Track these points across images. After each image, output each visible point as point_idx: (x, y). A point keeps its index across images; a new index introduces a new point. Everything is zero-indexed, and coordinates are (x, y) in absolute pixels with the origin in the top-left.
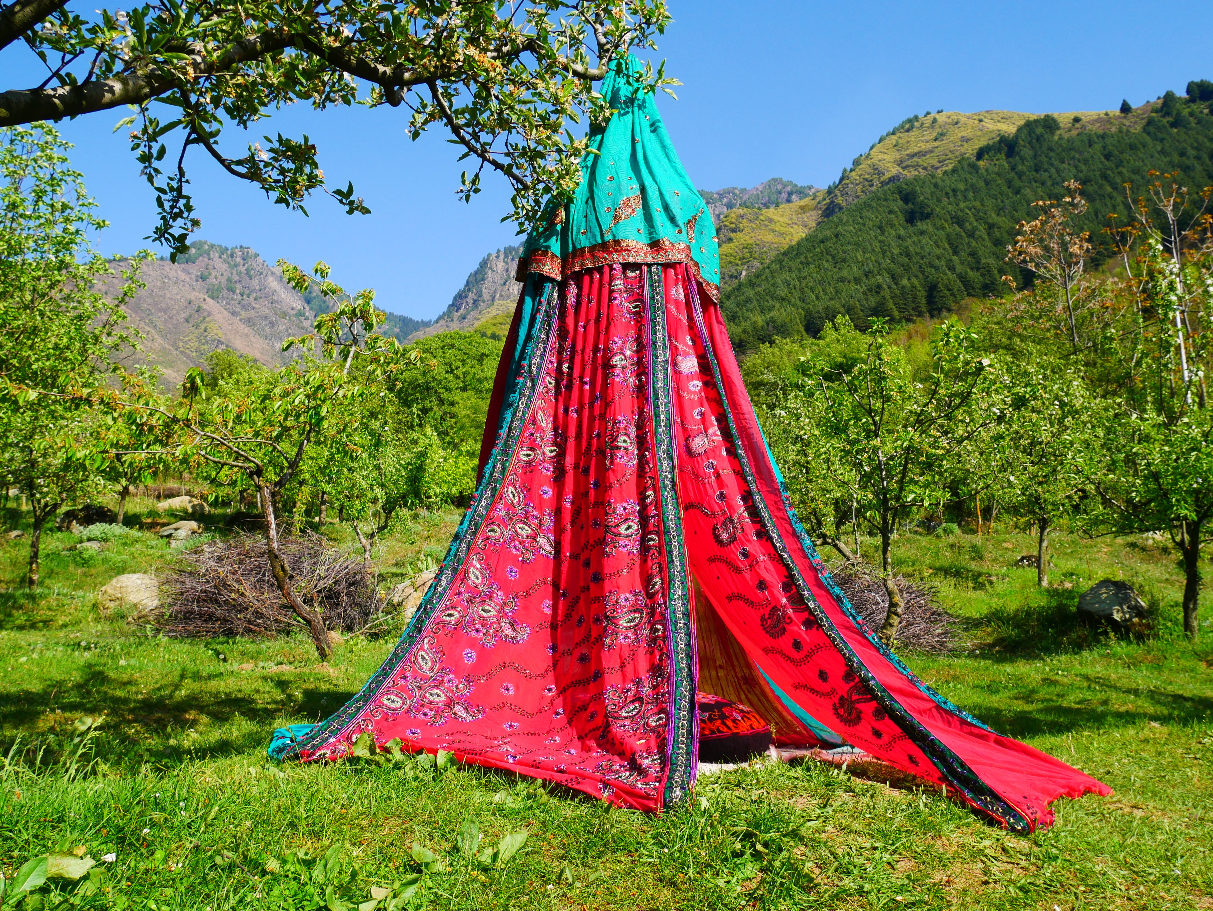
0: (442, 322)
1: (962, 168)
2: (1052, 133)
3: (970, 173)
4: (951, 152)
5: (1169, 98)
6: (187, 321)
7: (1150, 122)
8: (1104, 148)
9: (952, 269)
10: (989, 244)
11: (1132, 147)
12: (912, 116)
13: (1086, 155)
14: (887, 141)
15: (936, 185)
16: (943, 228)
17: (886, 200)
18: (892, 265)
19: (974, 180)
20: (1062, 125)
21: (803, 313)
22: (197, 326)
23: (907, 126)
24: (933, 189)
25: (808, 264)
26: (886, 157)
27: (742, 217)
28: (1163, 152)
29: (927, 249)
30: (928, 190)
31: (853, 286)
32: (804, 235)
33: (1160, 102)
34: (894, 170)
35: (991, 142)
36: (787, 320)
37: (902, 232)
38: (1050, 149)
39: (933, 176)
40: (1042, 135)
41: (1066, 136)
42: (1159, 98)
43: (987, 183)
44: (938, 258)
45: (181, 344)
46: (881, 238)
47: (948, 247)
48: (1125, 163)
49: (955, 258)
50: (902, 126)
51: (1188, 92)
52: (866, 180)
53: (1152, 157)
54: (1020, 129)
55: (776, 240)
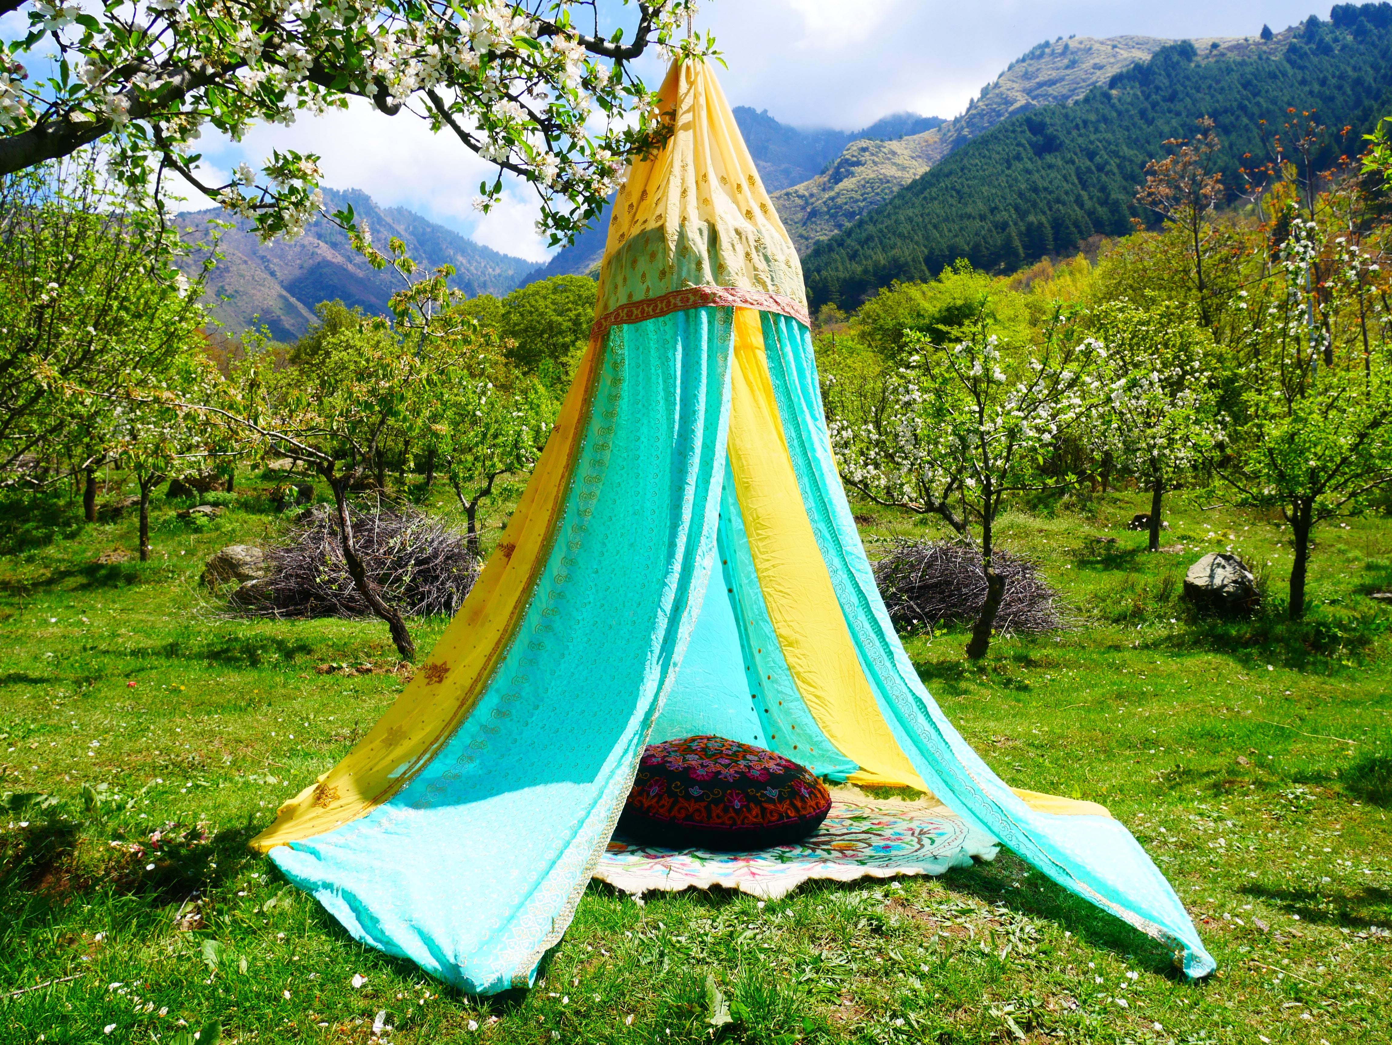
1: (1094, 98)
2: (1190, 60)
3: (1102, 103)
4: (1084, 81)
5: (1313, 21)
7: (1293, 49)
8: (1242, 75)
9: (1081, 206)
10: (1118, 178)
11: (1273, 76)
12: (1042, 42)
13: (1223, 84)
14: (1016, 69)
15: (1066, 116)
16: (1073, 162)
17: (1014, 131)
18: (1019, 201)
19: (1107, 111)
20: (1199, 52)
21: (926, 251)
23: (1038, 53)
24: (1063, 120)
25: (933, 199)
26: (1015, 85)
27: (864, 150)
28: (1303, 82)
29: (1056, 183)
30: (1058, 121)
31: (978, 223)
32: (928, 169)
33: (1302, 28)
34: (1022, 100)
35: (1124, 70)
36: (909, 259)
37: (1029, 165)
38: (1188, 78)
39: (1064, 107)
40: (1178, 63)
41: (1203, 64)
42: (1301, 23)
43: (1120, 114)
44: (1067, 193)
46: (1007, 172)
47: (1076, 181)
48: (1263, 93)
49: (1083, 193)
50: (1032, 53)
51: (1332, 16)
52: (994, 110)
53: (1292, 86)
54: (1156, 55)
55: (899, 174)
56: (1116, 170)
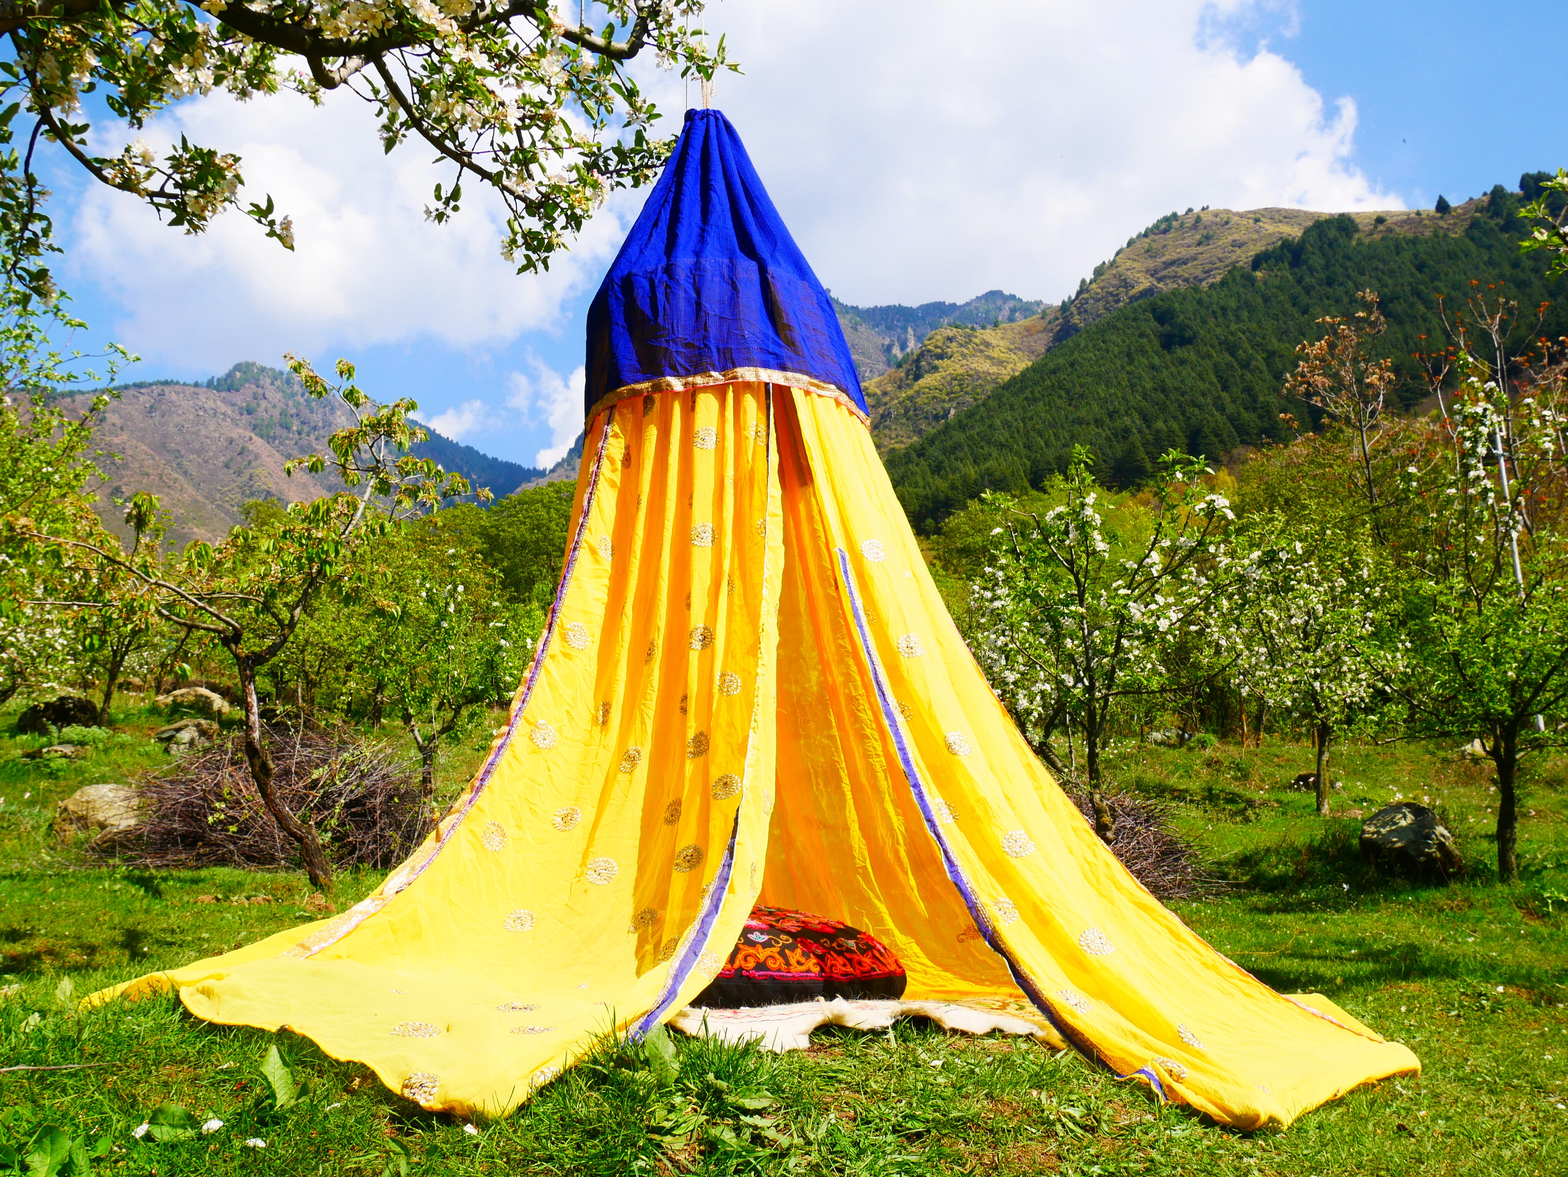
0: (561, 471)
1: (1234, 280)
2: (1350, 237)
3: (1244, 286)
4: (1220, 260)
5: (1498, 193)
6: (227, 466)
7: (1474, 224)
8: (1416, 256)
9: (1222, 409)
10: (1266, 376)
11: (1452, 256)
12: (1169, 214)
13: (1392, 265)
14: (1137, 245)
15: (1200, 302)
16: (1210, 357)
17: (1135, 319)
18: (1144, 403)
19: (1248, 295)
20: (1361, 227)
21: (1028, 463)
22: (239, 473)
23: (1163, 226)
24: (1196, 306)
25: (1035, 400)
26: (1136, 265)
27: (950, 339)
28: (1491, 263)
29: (1189, 382)
30: (1190, 307)
31: (1093, 430)
32: (1030, 364)
33: (1486, 199)
34: (1145, 283)
35: (1270, 248)
36: (1008, 473)
37: (1156, 361)
38: (1347, 257)
39: (1196, 290)
40: (1336, 240)
41: (1367, 241)
42: (1485, 194)
43: (1266, 300)
44: (1203, 394)
45: (218, 496)
46: (1128, 368)
47: (1215, 380)
48: (1442, 276)
49: (1224, 394)
50: (1157, 226)
51: (1522, 186)
52: (1111, 294)
53: (1477, 268)
54: (1307, 231)
55: (994, 369)
56: (1264, 367)
